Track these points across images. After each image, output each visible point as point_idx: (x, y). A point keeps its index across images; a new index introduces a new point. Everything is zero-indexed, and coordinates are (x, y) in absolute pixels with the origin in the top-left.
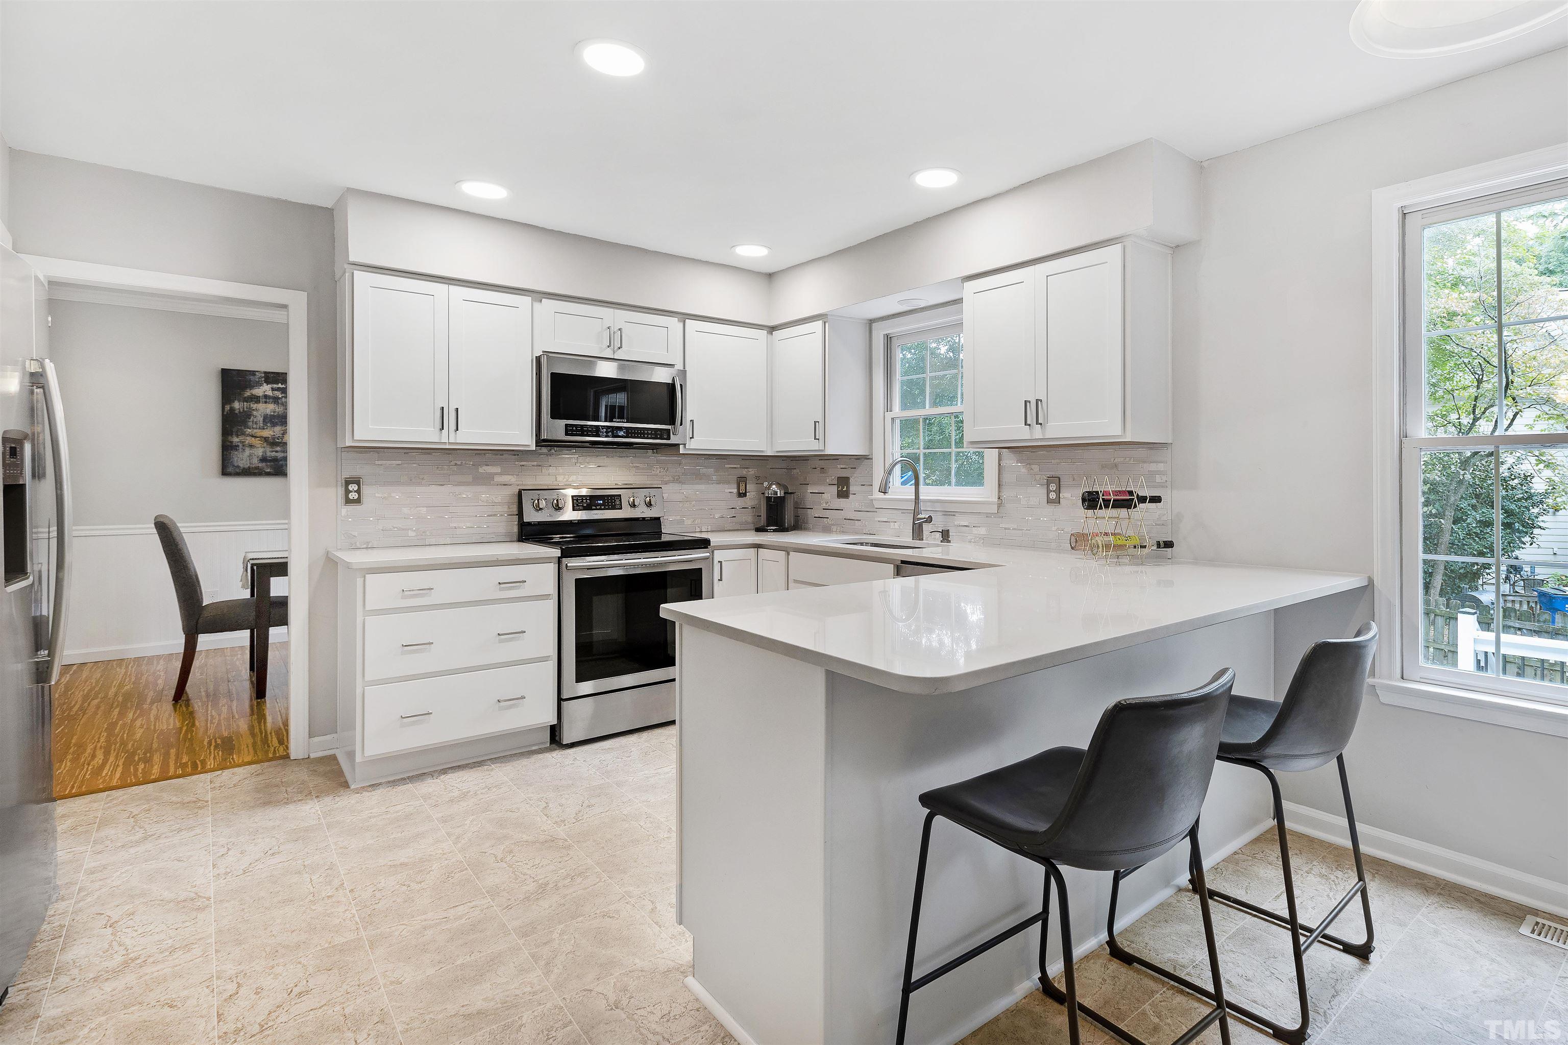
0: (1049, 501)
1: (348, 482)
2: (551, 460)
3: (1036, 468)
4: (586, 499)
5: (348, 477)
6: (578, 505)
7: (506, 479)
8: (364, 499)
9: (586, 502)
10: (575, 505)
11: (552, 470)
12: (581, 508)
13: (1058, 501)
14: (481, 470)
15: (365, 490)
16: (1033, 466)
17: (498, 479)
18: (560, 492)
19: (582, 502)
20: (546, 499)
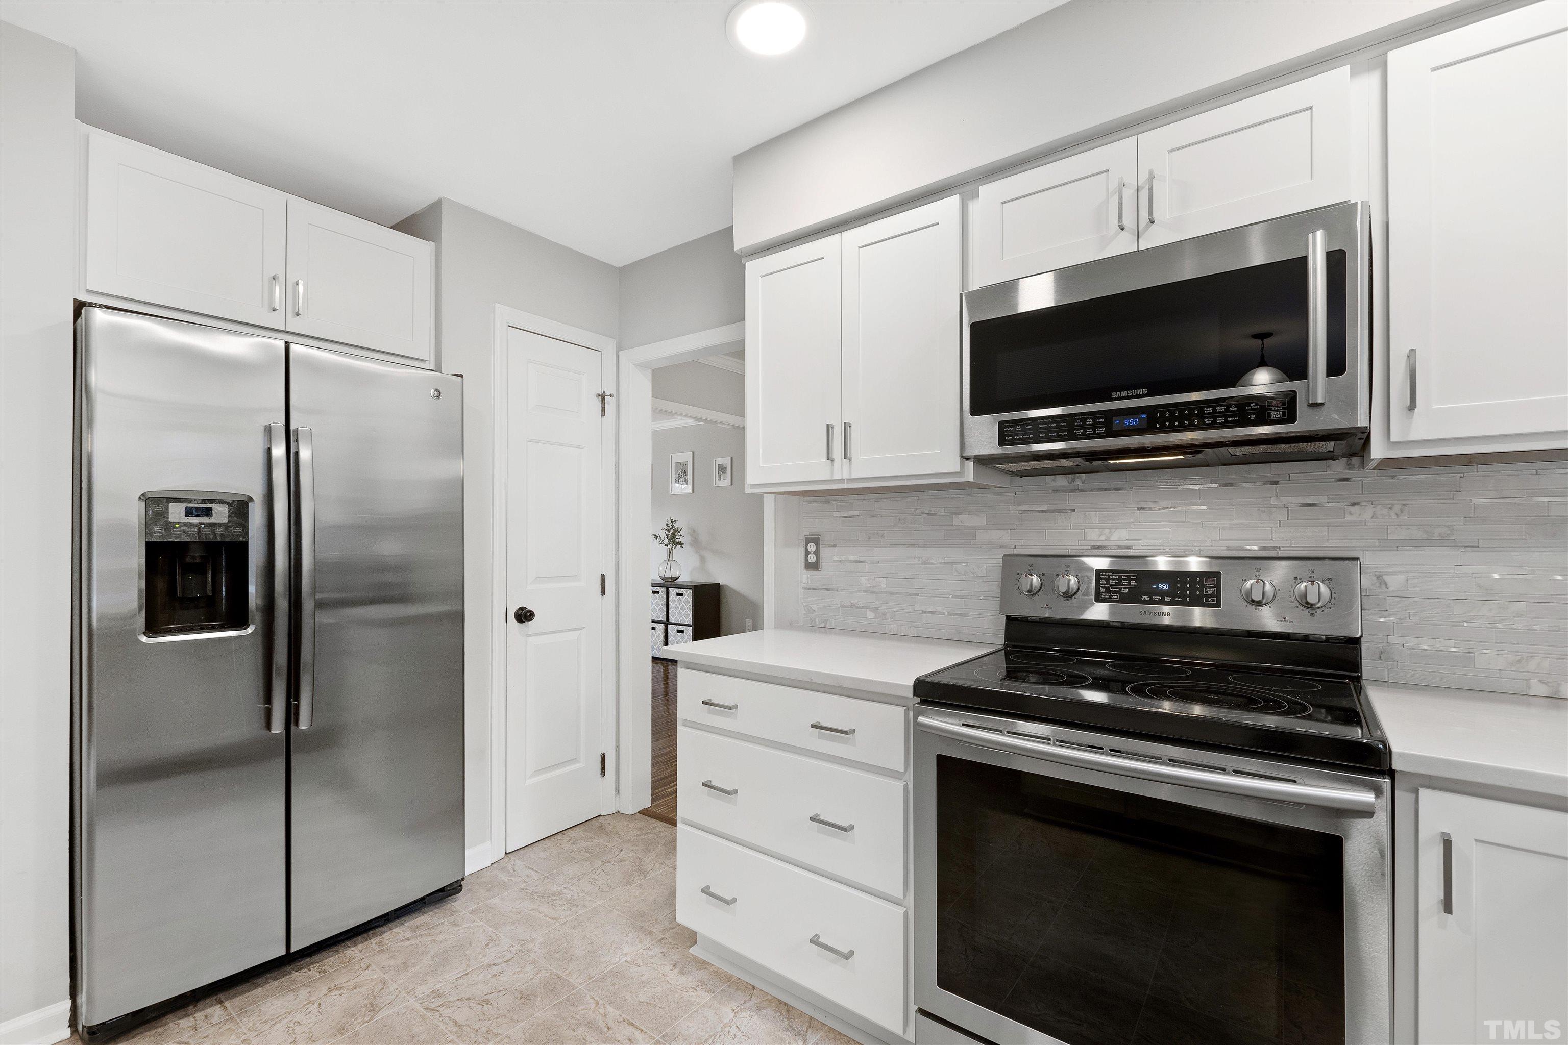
1: (808, 541)
2: (1075, 500)
4: (1129, 579)
5: (808, 534)
6: (1107, 591)
7: (995, 535)
8: (824, 564)
9: (1129, 584)
10: (1103, 590)
11: (1075, 519)
12: (1114, 596)
14: (957, 521)
15: (825, 552)
17: (981, 536)
18: (1083, 563)
19: (1119, 583)
20: (1043, 574)
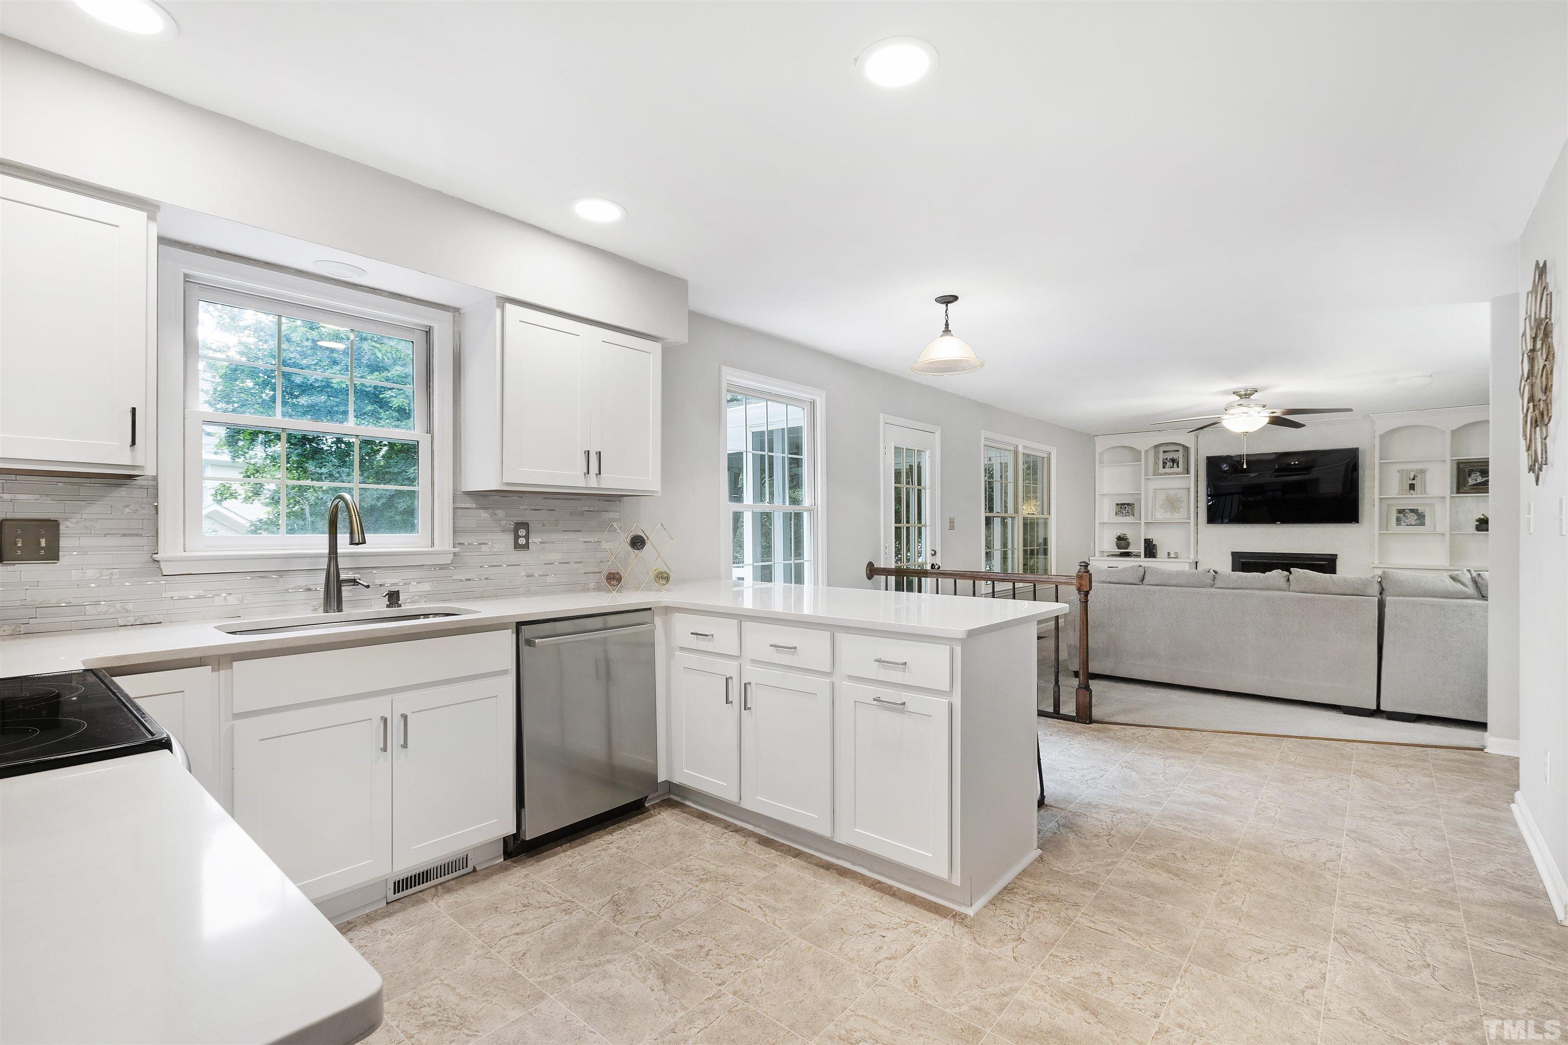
0: (517, 546)
3: (500, 513)
13: (526, 546)
16: (497, 512)
